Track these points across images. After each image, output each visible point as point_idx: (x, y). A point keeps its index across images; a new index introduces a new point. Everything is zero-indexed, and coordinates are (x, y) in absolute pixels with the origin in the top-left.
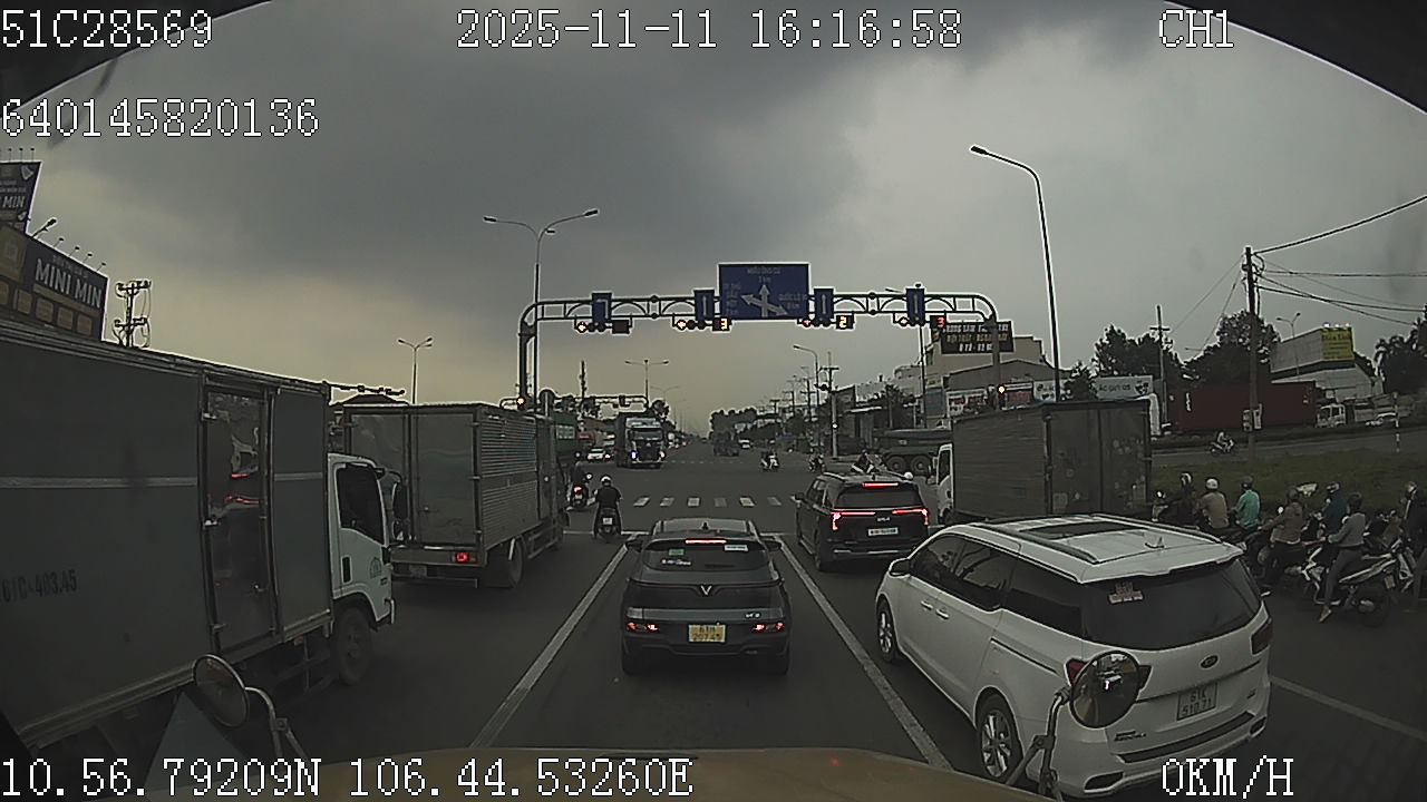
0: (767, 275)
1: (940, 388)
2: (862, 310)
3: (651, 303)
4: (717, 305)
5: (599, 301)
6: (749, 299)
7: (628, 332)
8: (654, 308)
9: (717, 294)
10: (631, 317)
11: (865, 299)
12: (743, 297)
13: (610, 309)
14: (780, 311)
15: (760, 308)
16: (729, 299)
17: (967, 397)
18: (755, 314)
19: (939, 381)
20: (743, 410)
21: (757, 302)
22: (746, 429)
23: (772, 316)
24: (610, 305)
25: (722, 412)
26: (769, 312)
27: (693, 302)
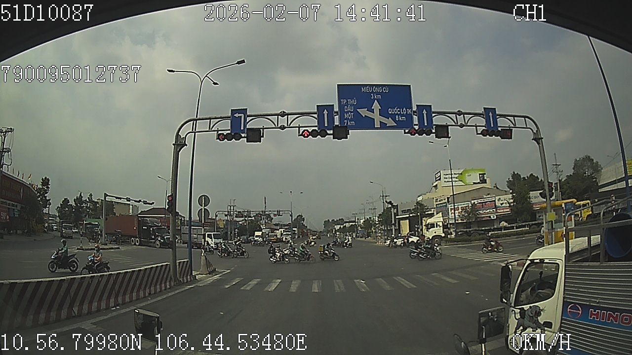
0: (378, 93)
1: (446, 203)
2: (454, 124)
3: (279, 117)
4: (337, 118)
5: (236, 115)
6: (363, 112)
7: (260, 142)
8: (283, 121)
9: (336, 109)
10: (263, 129)
11: (454, 115)
12: (358, 110)
13: (245, 123)
14: (390, 122)
15: (374, 119)
16: (347, 112)
17: (460, 207)
18: (368, 124)
19: (445, 199)
20: (338, 219)
21: (370, 114)
22: (340, 227)
23: (383, 126)
24: (245, 119)
25: (329, 220)
26: (380, 122)
27: (316, 116)
